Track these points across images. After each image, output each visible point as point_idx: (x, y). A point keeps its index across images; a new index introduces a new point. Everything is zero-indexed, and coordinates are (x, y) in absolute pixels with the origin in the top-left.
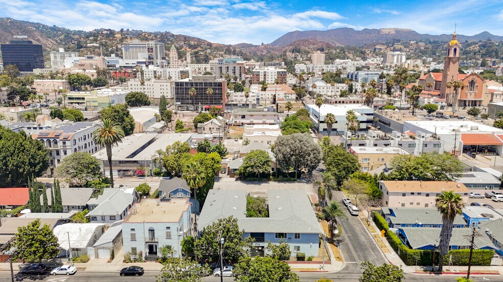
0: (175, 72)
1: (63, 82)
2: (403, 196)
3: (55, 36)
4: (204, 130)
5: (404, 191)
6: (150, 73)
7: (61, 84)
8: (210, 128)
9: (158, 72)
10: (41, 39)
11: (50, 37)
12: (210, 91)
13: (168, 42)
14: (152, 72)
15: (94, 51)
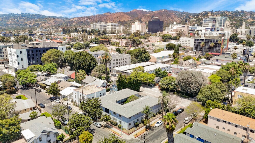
0: (216, 33)
1: (160, 38)
2: (218, 121)
3: (182, 16)
4: (183, 64)
5: (219, 118)
6: (202, 34)
7: (159, 38)
8: (186, 64)
9: (207, 33)
10: (174, 18)
11: (179, 17)
12: (212, 44)
13: (239, 16)
14: (203, 33)
15: (192, 23)
